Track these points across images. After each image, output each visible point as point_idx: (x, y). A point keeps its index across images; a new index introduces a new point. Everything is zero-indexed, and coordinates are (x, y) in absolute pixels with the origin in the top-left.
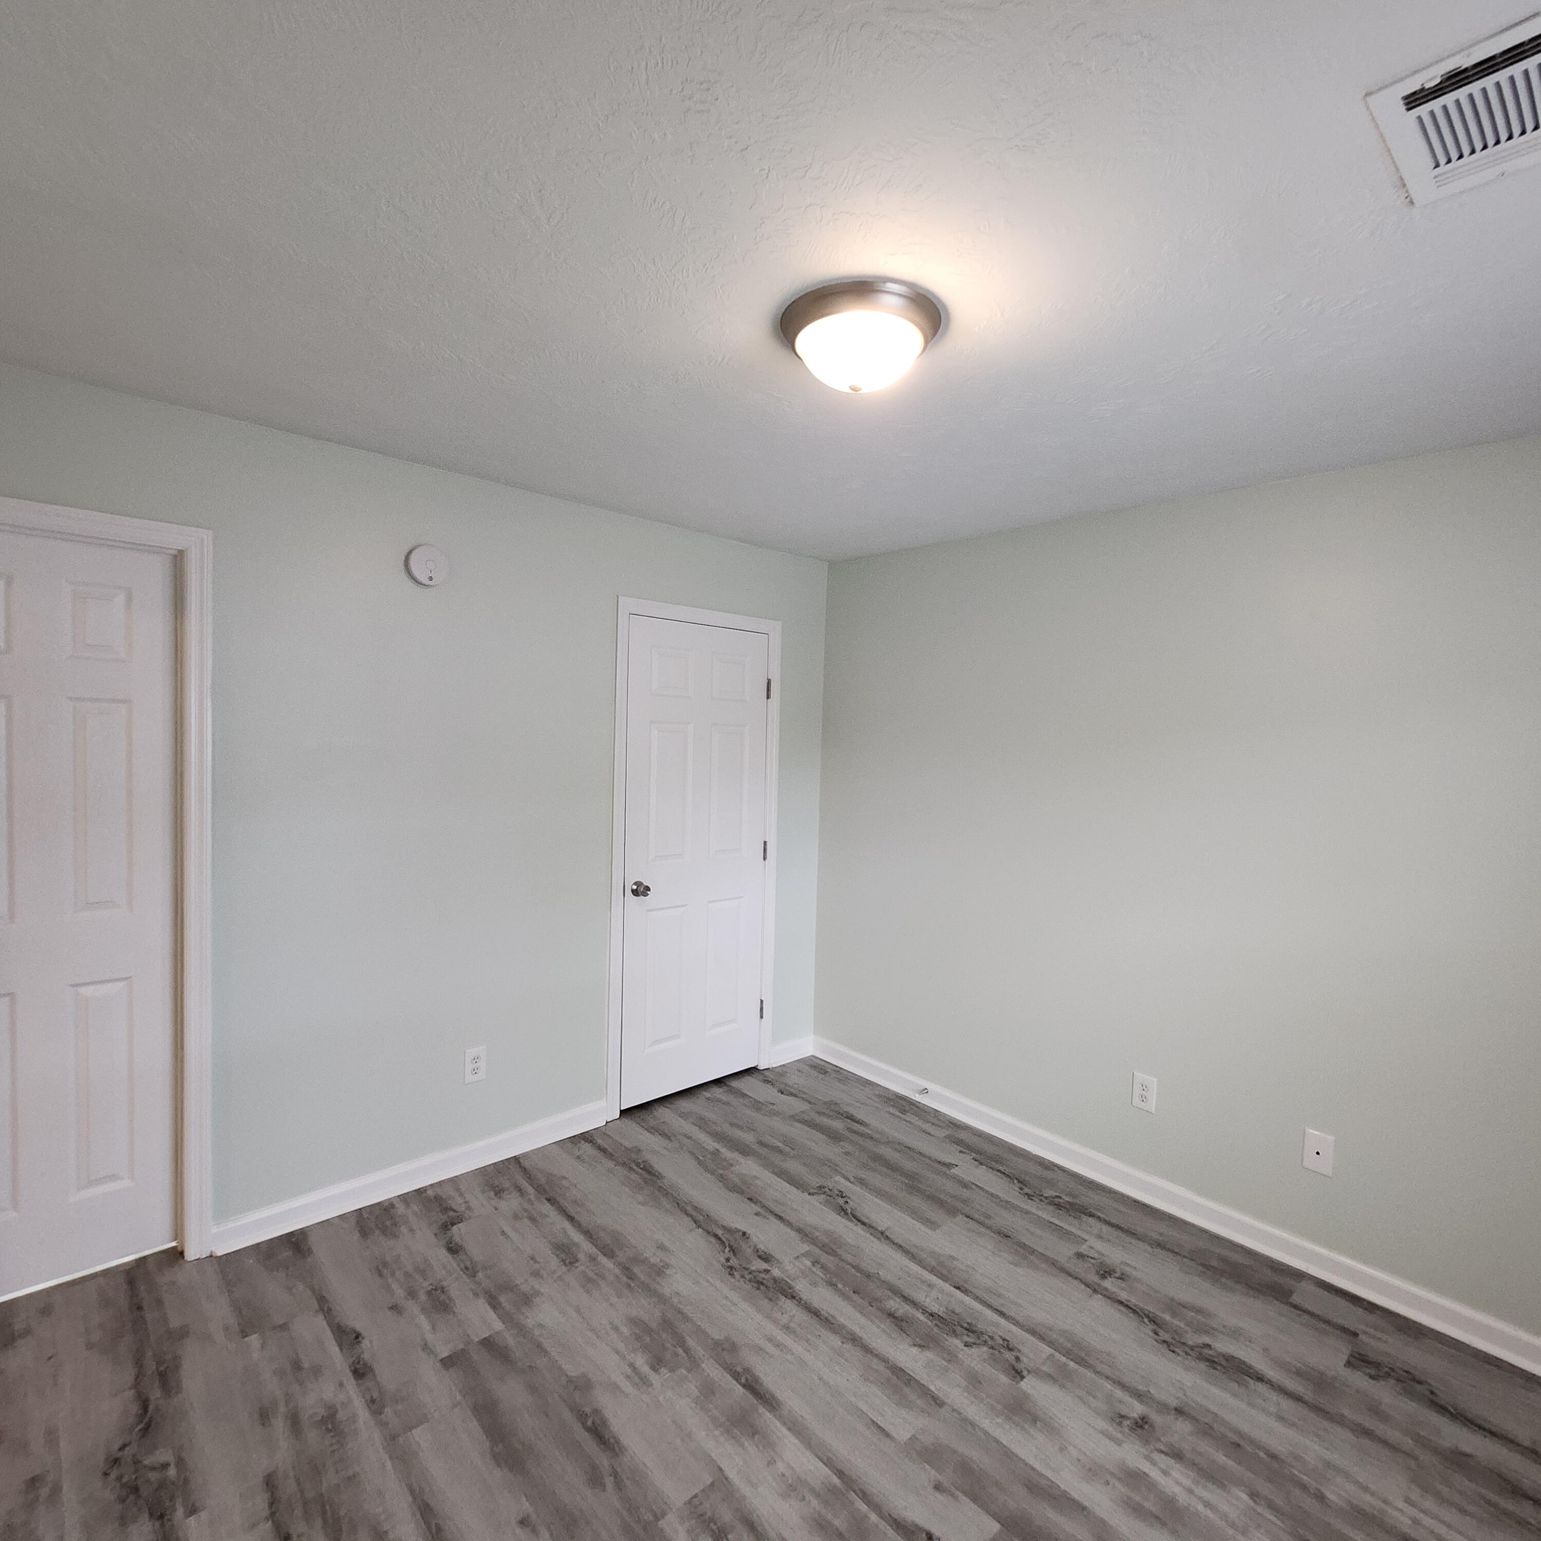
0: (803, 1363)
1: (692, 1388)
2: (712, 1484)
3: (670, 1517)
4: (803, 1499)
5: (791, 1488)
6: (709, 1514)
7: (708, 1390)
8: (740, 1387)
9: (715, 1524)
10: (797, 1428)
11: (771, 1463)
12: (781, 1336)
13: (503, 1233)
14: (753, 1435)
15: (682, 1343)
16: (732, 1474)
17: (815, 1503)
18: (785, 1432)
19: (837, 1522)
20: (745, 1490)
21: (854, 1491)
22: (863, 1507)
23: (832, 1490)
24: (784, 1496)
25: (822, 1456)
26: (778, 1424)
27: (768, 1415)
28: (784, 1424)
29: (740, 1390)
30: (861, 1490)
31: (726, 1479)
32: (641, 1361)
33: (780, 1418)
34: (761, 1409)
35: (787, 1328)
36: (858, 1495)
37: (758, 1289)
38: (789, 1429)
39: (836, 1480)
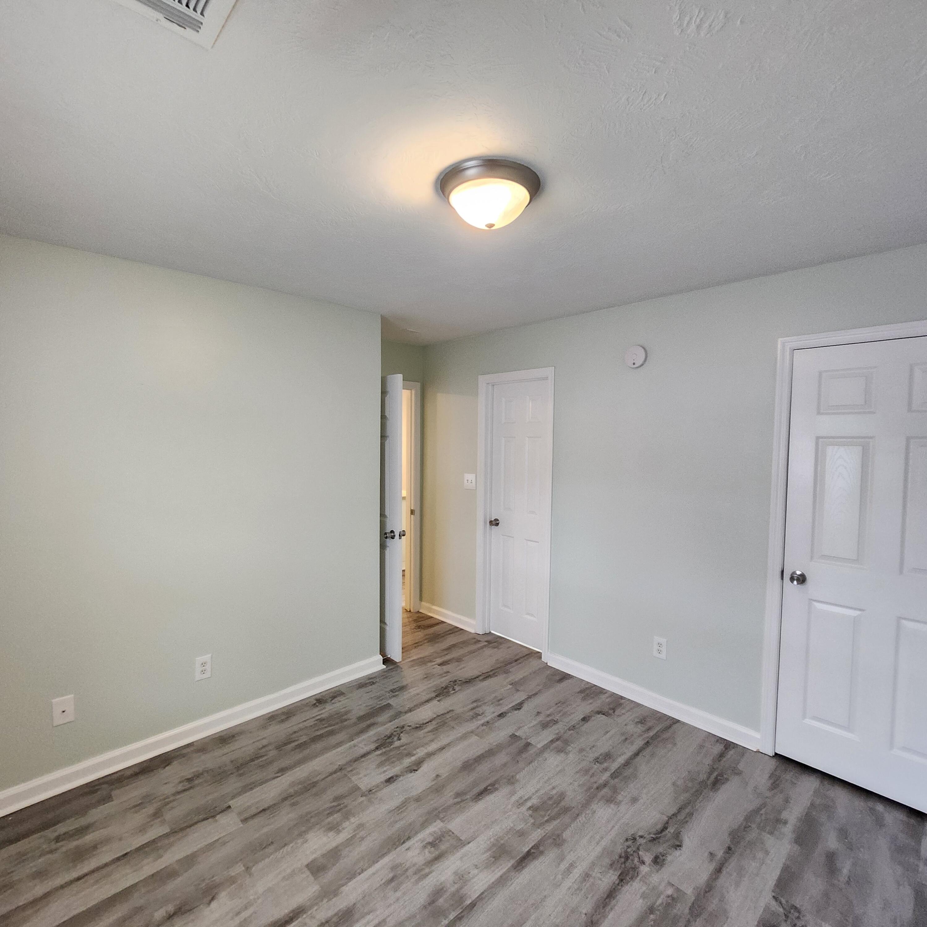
0: (557, 885)
1: (520, 826)
2: (461, 840)
3: (442, 824)
4: (455, 883)
5: (461, 877)
6: (443, 839)
7: (522, 834)
8: (527, 849)
9: (439, 842)
10: (502, 881)
11: (476, 866)
12: (577, 873)
13: (607, 732)
14: (494, 857)
15: (552, 819)
16: (466, 848)
17: (453, 889)
18: (499, 874)
19: (441, 900)
20: (459, 854)
21: (462, 912)
22: (451, 917)
23: (461, 899)
24: (456, 873)
25: (484, 895)
26: (504, 870)
27: (510, 865)
28: (504, 874)
29: (526, 849)
30: (463, 917)
31: (464, 846)
32: (534, 801)
33: (509, 871)
34: (512, 862)
35: (586, 876)
36: (459, 914)
37: (620, 857)
38: (501, 877)
39: (468, 902)
